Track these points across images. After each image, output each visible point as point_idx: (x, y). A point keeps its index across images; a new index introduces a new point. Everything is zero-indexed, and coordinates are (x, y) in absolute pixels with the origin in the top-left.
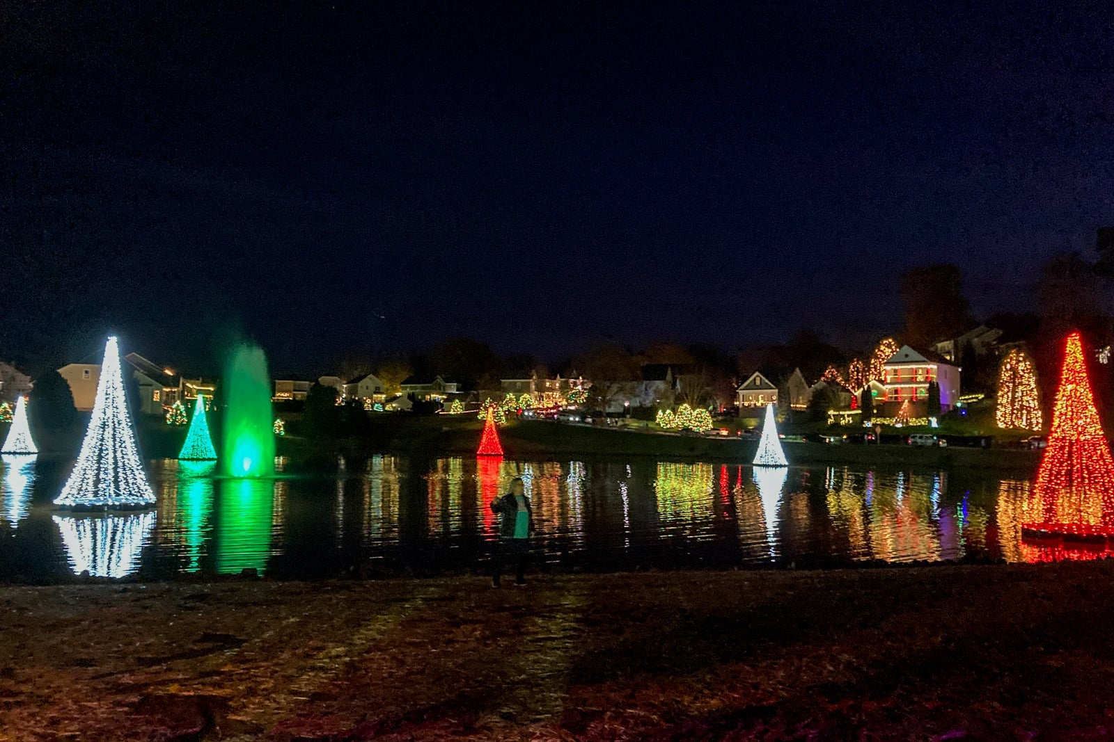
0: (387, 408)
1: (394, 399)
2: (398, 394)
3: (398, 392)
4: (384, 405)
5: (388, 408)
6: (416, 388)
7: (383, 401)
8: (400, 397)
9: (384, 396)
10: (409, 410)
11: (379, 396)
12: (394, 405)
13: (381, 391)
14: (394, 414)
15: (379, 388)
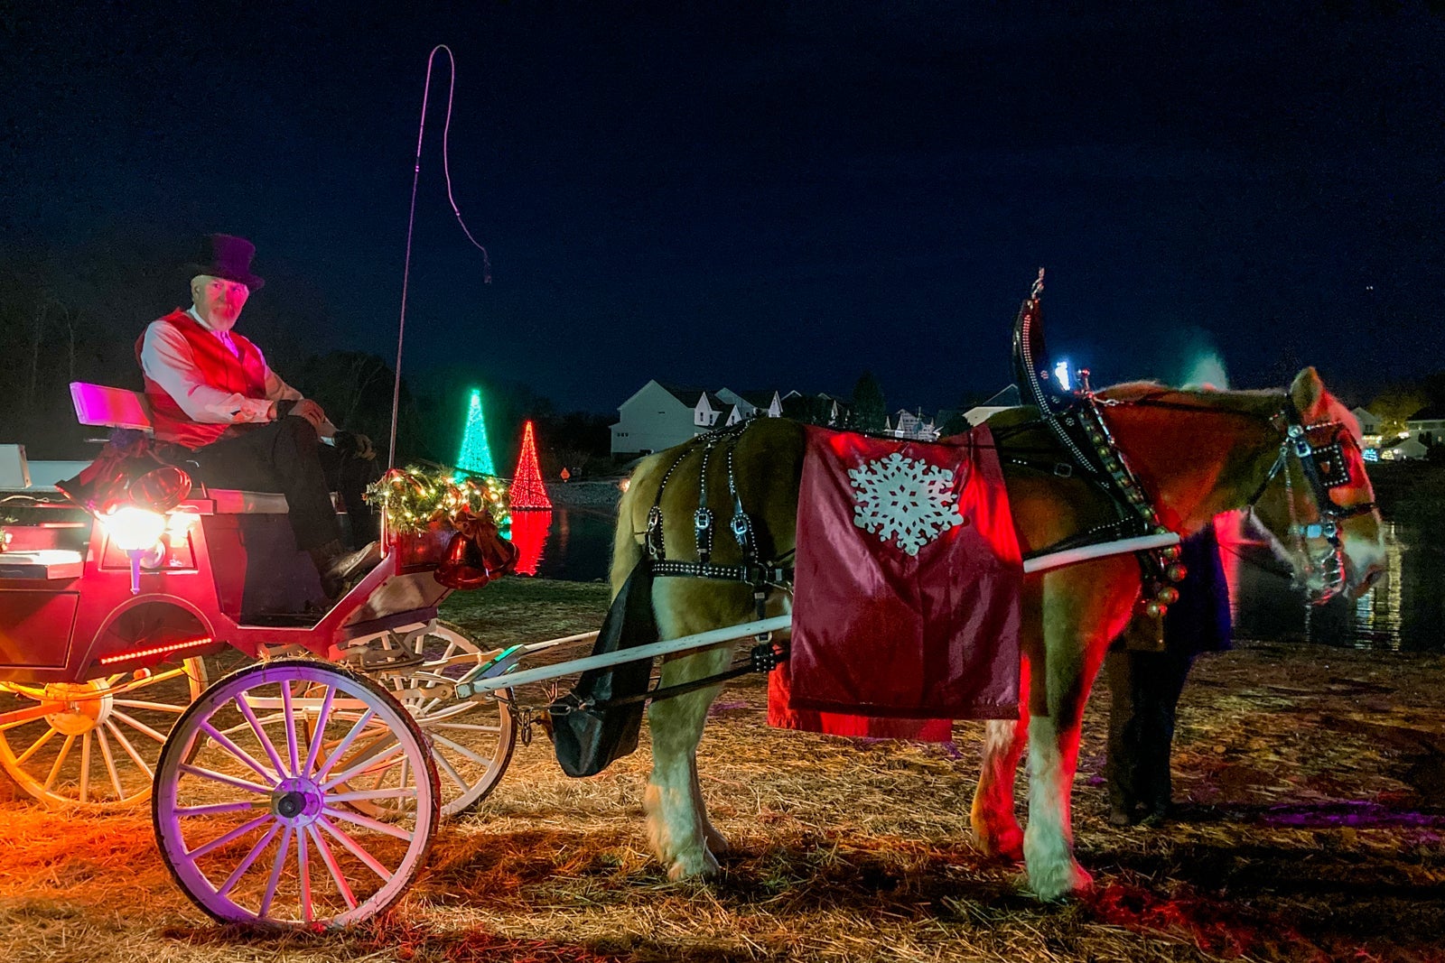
0: (1383, 457)
1: (1396, 442)
2: (1402, 435)
3: (1403, 431)
4: (1379, 452)
5: (1388, 455)
6: (1432, 425)
7: (1379, 447)
8: (1406, 439)
9: (1379, 438)
10: (1421, 458)
11: (1371, 438)
12: (1396, 451)
13: (1374, 430)
14: (1396, 464)
15: (1372, 426)
